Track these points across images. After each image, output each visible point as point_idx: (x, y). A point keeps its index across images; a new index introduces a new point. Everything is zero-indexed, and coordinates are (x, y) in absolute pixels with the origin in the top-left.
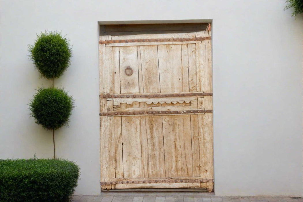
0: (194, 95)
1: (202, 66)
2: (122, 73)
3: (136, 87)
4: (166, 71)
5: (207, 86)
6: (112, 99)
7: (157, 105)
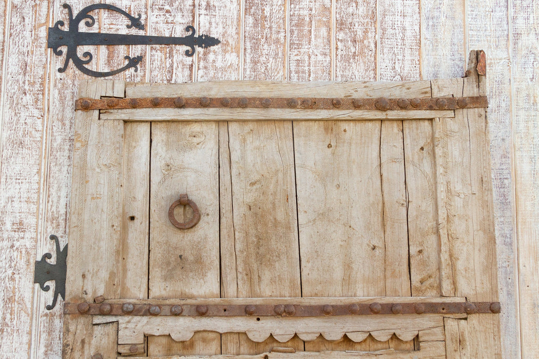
0: (432, 308)
1: (458, 202)
2: (160, 218)
3: (209, 274)
4: (324, 215)
5: (478, 274)
6: (113, 319)
7: (289, 344)
